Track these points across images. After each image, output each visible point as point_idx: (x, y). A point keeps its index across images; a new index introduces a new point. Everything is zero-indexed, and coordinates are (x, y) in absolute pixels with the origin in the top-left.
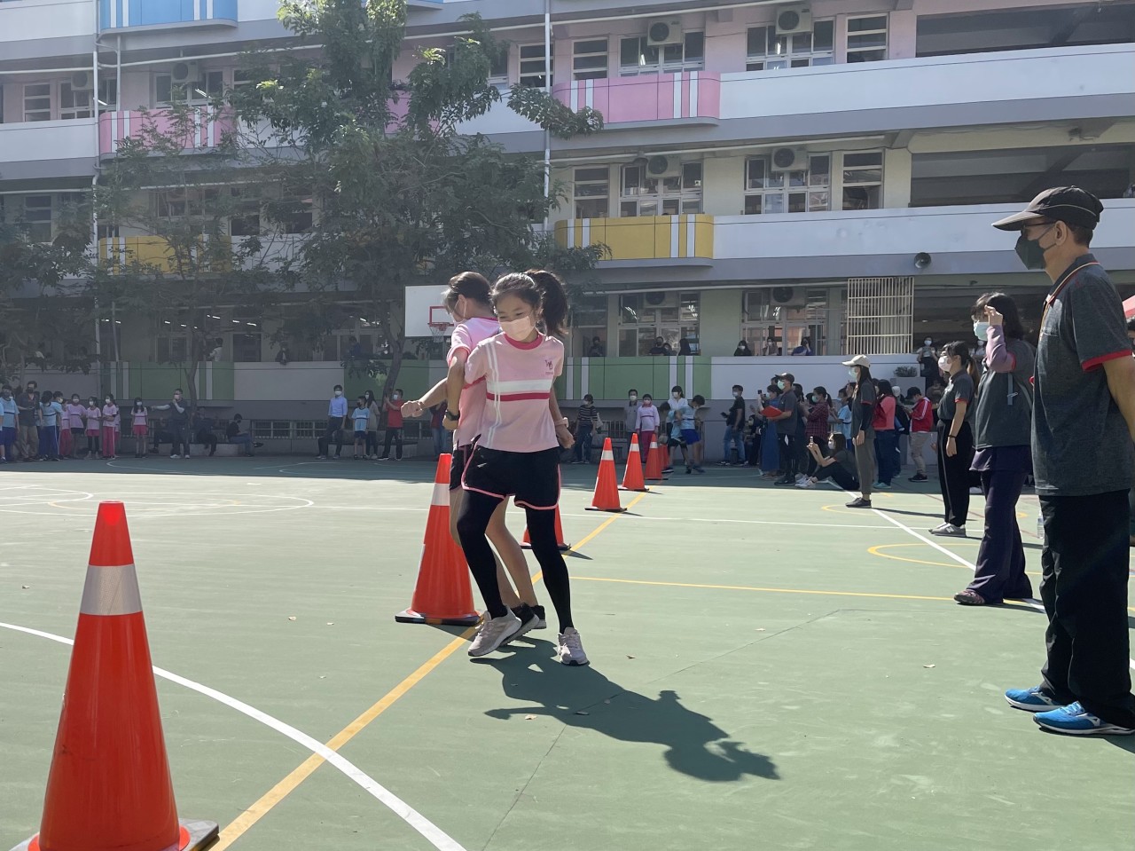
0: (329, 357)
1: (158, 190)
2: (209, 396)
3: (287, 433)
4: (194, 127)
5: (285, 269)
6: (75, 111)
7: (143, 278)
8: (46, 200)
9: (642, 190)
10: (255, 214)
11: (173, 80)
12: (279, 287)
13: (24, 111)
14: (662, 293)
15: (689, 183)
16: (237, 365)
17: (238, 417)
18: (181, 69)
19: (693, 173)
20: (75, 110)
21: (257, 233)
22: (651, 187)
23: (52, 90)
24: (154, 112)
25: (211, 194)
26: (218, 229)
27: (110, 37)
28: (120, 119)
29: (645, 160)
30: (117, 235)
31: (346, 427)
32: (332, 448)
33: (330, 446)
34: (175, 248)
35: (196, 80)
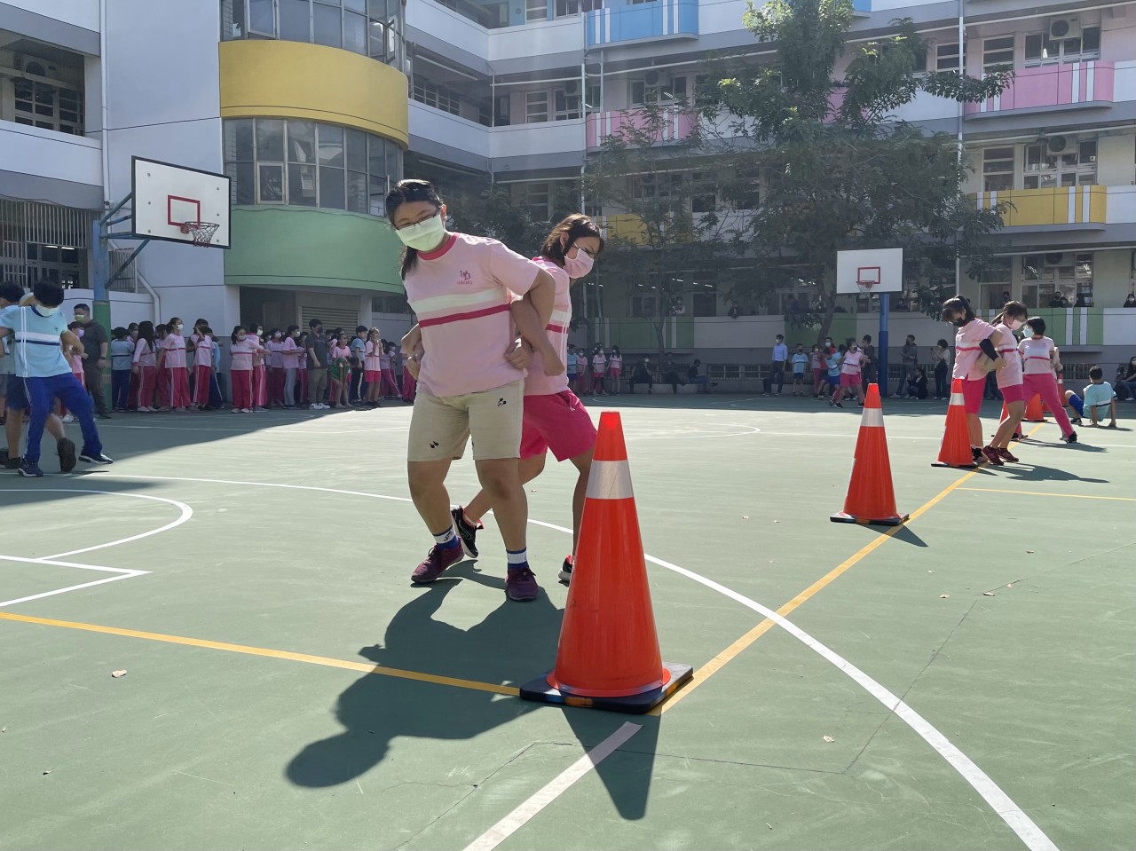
0: (773, 312)
1: (633, 176)
2: (674, 345)
3: (737, 375)
4: (664, 124)
5: (736, 239)
6: (567, 114)
7: (622, 248)
8: (544, 187)
9: (1043, 165)
10: (712, 194)
11: (646, 86)
12: (733, 254)
13: (527, 115)
14: (1060, 254)
15: (1085, 159)
16: (697, 319)
17: (697, 362)
18: (652, 76)
19: (1089, 150)
20: (567, 112)
21: (714, 209)
22: (1051, 162)
23: (549, 97)
24: (631, 112)
25: (677, 178)
26: (682, 207)
27: (596, 51)
28: (604, 118)
29: (1046, 140)
30: (600, 214)
31: (786, 370)
32: (775, 387)
33: (773, 385)
34: (647, 223)
35: (664, 85)
